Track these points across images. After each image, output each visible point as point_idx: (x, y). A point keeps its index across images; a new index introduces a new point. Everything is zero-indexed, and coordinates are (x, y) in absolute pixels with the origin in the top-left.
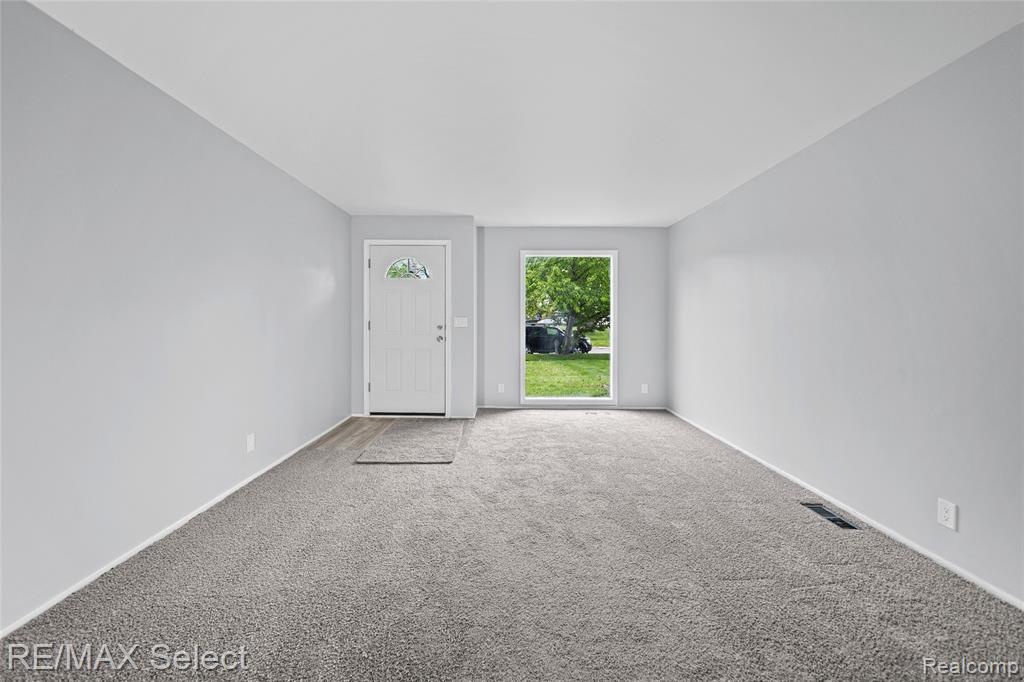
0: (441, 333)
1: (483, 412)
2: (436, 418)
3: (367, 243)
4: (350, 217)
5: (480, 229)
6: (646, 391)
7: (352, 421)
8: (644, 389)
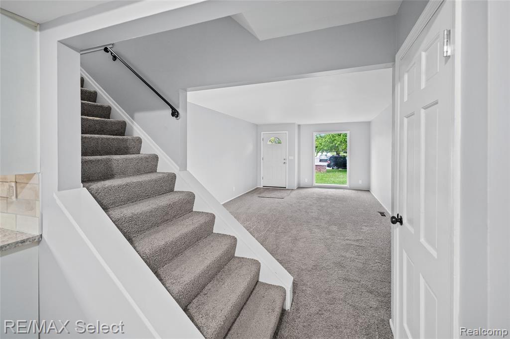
0: (285, 161)
1: (299, 188)
2: (283, 188)
3: (262, 133)
4: (257, 125)
5: (299, 126)
6: (360, 183)
7: (257, 188)
8: (360, 182)
